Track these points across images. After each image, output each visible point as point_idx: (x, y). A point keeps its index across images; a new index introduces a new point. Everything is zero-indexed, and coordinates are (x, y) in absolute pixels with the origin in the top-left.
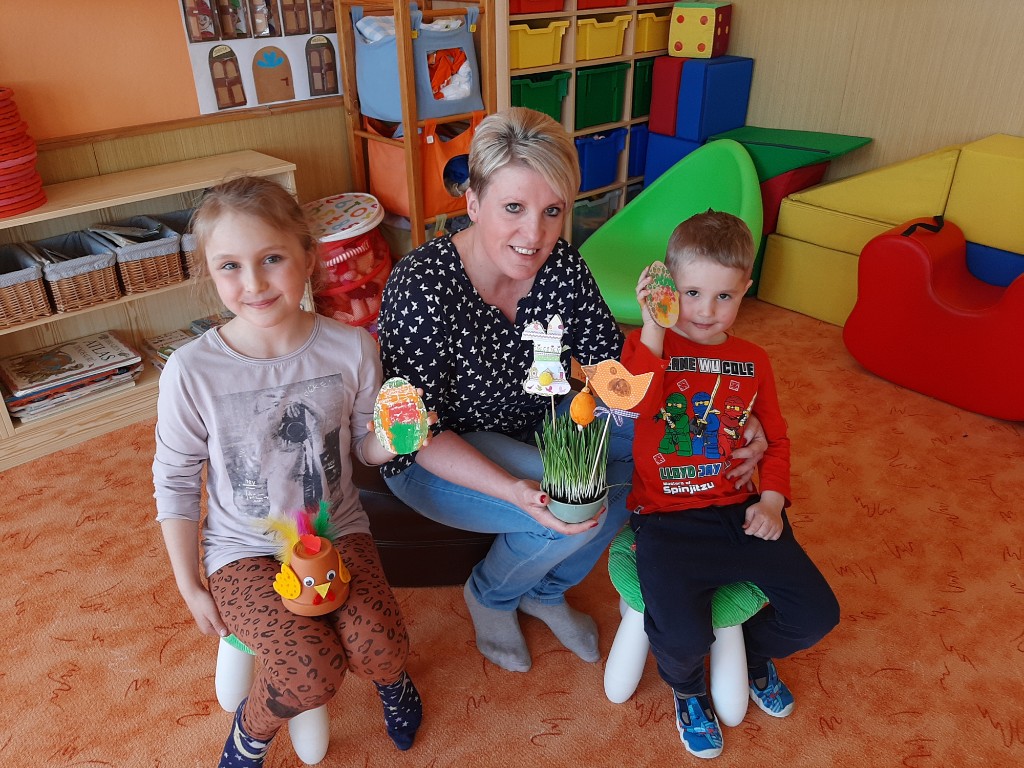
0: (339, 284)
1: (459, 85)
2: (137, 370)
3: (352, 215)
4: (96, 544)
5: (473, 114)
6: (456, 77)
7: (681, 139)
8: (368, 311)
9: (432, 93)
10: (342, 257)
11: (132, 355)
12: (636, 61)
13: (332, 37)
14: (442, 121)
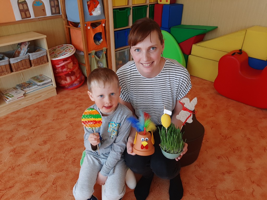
0: (62, 72)
3: (66, 51)
5: (102, 20)
7: (163, 28)
8: (72, 80)
10: (63, 64)
12: (150, 5)
14: (92, 22)
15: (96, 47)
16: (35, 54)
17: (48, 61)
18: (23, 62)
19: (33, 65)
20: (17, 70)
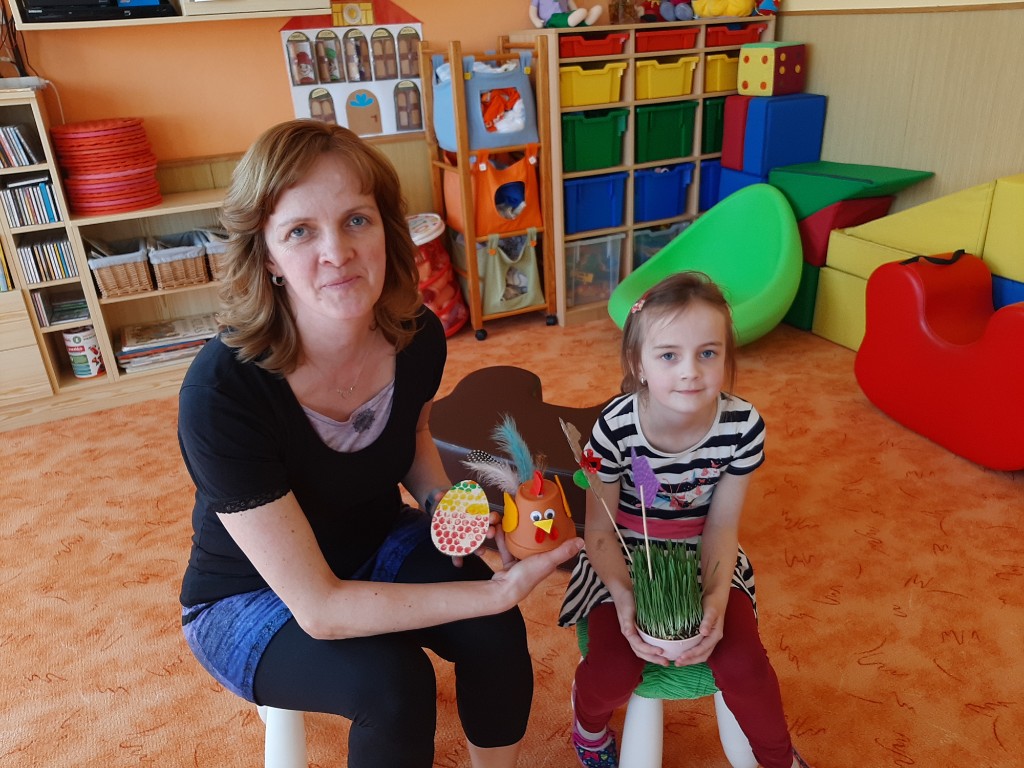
1: (513, 119)
4: (141, 463)
5: (526, 146)
6: (510, 114)
7: (747, 173)
9: (484, 127)
12: (705, 100)
13: (417, 81)
14: (494, 151)
15: (501, 226)
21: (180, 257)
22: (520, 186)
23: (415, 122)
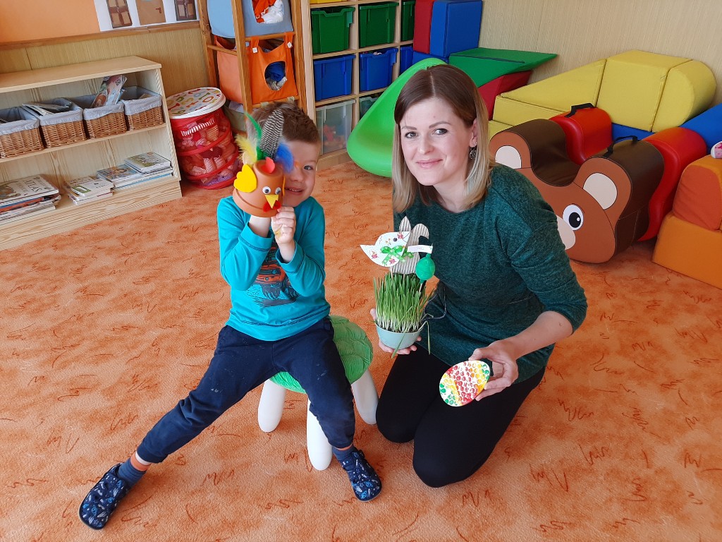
0: (195, 147)
1: (275, 12)
2: (56, 199)
3: (204, 101)
4: (22, 302)
5: (285, 34)
6: (272, 9)
7: (433, 56)
8: (216, 167)
9: (254, 18)
10: (196, 128)
11: (53, 188)
12: (403, 1)
14: (262, 38)
15: (270, 95)
16: (136, 104)
17: (164, 121)
18: (111, 118)
19: (132, 127)
20: (98, 136)
21: (19, 129)
22: (282, 64)
23: (190, 14)
